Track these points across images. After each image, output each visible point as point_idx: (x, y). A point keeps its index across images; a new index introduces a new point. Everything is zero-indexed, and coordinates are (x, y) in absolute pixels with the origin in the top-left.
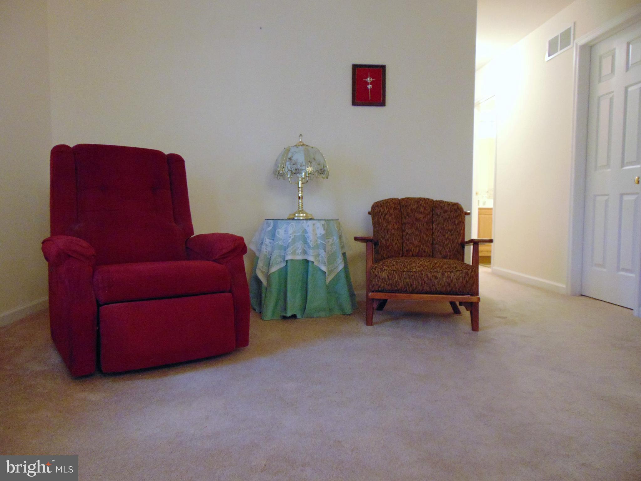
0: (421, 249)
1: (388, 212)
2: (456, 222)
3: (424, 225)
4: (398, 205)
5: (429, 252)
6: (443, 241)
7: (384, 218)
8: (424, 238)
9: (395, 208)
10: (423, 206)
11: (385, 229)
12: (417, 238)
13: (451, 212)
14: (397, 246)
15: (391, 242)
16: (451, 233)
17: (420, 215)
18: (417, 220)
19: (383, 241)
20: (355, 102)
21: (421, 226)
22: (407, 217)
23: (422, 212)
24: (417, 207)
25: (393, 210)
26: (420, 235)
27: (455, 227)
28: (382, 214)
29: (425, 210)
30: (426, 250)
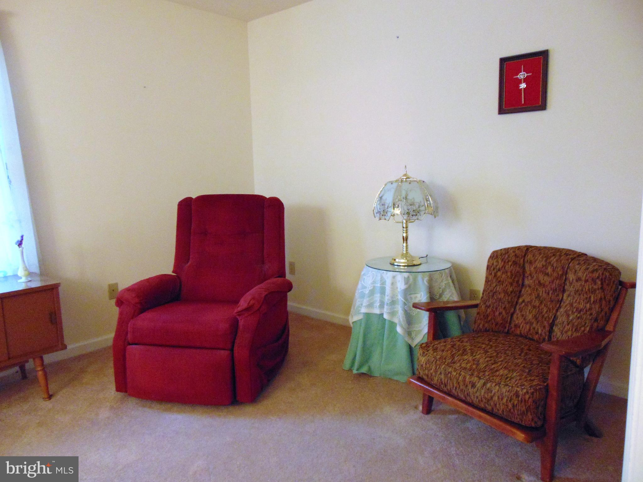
0: (532, 328)
1: (502, 267)
2: (592, 299)
3: (548, 294)
4: (521, 258)
5: (543, 334)
6: (564, 325)
7: (495, 276)
8: (542, 313)
9: (515, 263)
10: (553, 266)
11: (491, 291)
12: (534, 311)
13: (586, 281)
14: (503, 316)
15: (492, 310)
16: (578, 315)
17: (546, 278)
18: (540, 284)
19: (483, 306)
20: (502, 111)
21: (544, 293)
22: (530, 278)
23: (549, 273)
24: (543, 266)
25: (511, 265)
26: (539, 307)
27: (588, 306)
28: (494, 269)
29: (554, 271)
30: (540, 331)
